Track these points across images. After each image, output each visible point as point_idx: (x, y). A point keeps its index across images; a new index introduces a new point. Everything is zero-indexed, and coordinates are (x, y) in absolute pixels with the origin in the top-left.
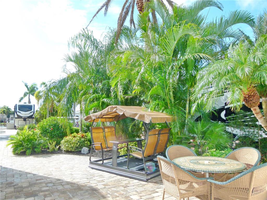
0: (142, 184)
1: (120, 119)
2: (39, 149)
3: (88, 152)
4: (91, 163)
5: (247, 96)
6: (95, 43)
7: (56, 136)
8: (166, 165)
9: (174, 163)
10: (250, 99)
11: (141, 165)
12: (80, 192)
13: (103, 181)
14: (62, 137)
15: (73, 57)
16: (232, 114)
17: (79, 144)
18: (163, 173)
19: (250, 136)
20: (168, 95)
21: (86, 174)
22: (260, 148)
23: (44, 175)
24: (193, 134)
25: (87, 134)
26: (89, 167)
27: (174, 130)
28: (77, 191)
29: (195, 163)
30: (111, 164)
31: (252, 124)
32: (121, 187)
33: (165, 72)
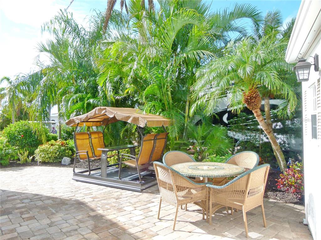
0: (136, 195)
1: (110, 122)
2: (5, 161)
3: (70, 163)
4: (75, 174)
5: (249, 98)
6: (76, 30)
7: (28, 145)
8: (164, 172)
9: (171, 168)
10: (252, 101)
11: (135, 174)
12: (64, 207)
13: (91, 194)
14: (36, 146)
15: (49, 46)
16: (234, 117)
17: (58, 153)
18: (160, 180)
19: (251, 140)
20: (166, 95)
21: (69, 188)
22: (260, 153)
23: (16, 191)
24: (193, 139)
25: (67, 141)
26: (73, 179)
27: (172, 135)
28: (60, 206)
29: (194, 169)
30: (100, 175)
31: (254, 128)
32: (112, 199)
33: (163, 69)
